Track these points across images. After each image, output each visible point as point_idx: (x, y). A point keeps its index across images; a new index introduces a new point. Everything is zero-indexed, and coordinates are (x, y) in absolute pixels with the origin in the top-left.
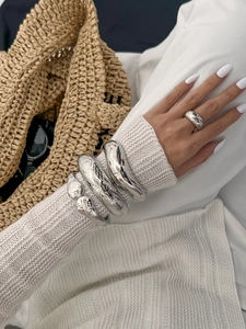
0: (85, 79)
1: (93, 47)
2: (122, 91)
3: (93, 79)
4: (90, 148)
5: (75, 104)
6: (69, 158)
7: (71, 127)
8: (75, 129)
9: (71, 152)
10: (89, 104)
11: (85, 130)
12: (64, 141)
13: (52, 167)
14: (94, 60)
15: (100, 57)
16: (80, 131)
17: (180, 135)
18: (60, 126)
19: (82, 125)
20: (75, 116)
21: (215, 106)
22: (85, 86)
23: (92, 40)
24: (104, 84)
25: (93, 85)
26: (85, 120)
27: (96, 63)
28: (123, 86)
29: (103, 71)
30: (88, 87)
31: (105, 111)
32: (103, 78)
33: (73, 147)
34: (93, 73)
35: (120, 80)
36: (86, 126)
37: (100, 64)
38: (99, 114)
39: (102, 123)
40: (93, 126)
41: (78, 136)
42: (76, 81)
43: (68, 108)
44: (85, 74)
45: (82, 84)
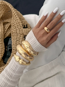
3: (18, 23)
5: (15, 31)
8: (17, 38)
10: (19, 30)
12: (15, 42)
16: (19, 38)
17: (43, 35)
19: (19, 36)
20: (16, 34)
21: (53, 23)
24: (21, 23)
25: (18, 25)
27: (17, 18)
34: (17, 21)
38: (23, 32)
39: (24, 34)
40: (22, 36)
41: (19, 40)
42: (14, 24)
43: (14, 33)
44: (15, 22)
45: (15, 25)
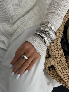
0: (63, 69)
1: (66, 79)
2: (50, 72)
3: (61, 70)
4: (50, 50)
5: (62, 60)
6: (55, 44)
7: (59, 53)
8: (58, 53)
9: (55, 46)
10: (58, 62)
11: (55, 54)
12: (58, 48)
13: (58, 39)
14: (63, 76)
15: (62, 77)
18: (62, 52)
19: (56, 55)
20: (60, 57)
22: (62, 67)
23: (67, 81)
24: (57, 70)
25: (60, 68)
26: (56, 57)
27: (62, 75)
28: (51, 74)
29: (59, 74)
30: (61, 67)
31: (52, 62)
32: (58, 72)
33: (55, 48)
34: (62, 72)
35: (53, 75)
36: (55, 55)
37: (61, 75)
39: (51, 59)
40: (53, 56)
41: (56, 51)
42: (65, 67)
43: (63, 58)
44: (64, 70)
45: (63, 67)
